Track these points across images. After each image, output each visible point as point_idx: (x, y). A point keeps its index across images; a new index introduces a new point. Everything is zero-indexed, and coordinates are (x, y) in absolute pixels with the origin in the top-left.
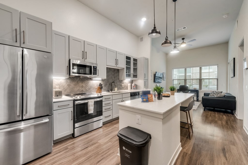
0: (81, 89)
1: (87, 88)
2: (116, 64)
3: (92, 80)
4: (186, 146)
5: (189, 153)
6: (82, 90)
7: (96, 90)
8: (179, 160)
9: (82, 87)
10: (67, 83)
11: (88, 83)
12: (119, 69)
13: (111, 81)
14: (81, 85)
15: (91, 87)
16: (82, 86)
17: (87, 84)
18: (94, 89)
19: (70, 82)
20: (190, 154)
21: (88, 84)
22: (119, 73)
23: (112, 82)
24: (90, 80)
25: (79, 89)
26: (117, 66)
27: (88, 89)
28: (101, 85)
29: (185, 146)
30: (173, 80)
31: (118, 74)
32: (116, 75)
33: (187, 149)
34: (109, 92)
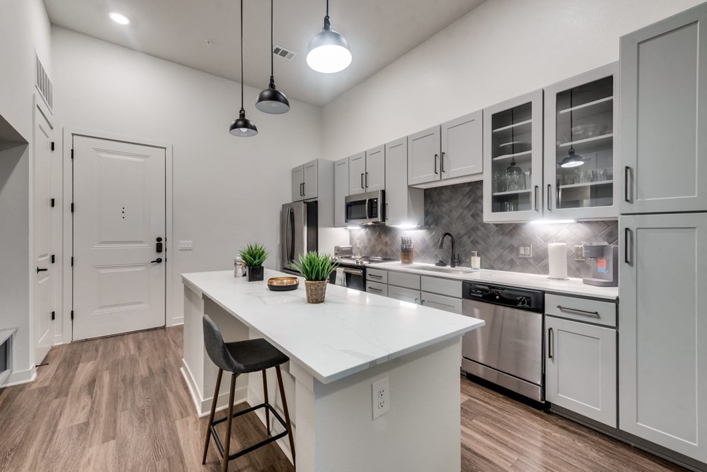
4: (196, 429)
5: (178, 423)
6: (386, 251)
8: (185, 398)
20: (175, 420)
21: (395, 239)
26: (444, 178)
29: (199, 428)
33: (190, 426)
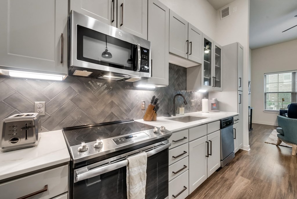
0: (108, 110)
1: (123, 108)
2: (188, 53)
3: (135, 89)
6: (112, 113)
7: (144, 112)
9: (112, 104)
10: (69, 95)
11: (126, 95)
12: (186, 68)
13: (173, 92)
14: (110, 101)
15: (132, 104)
16: (112, 102)
17: (123, 97)
18: (138, 110)
19: (80, 92)
21: (125, 98)
22: (186, 77)
23: (174, 94)
24: (130, 89)
25: (103, 112)
26: (189, 58)
27: (126, 110)
28: (154, 101)
30: (265, 94)
31: (184, 78)
32: (181, 80)
34: (170, 116)
